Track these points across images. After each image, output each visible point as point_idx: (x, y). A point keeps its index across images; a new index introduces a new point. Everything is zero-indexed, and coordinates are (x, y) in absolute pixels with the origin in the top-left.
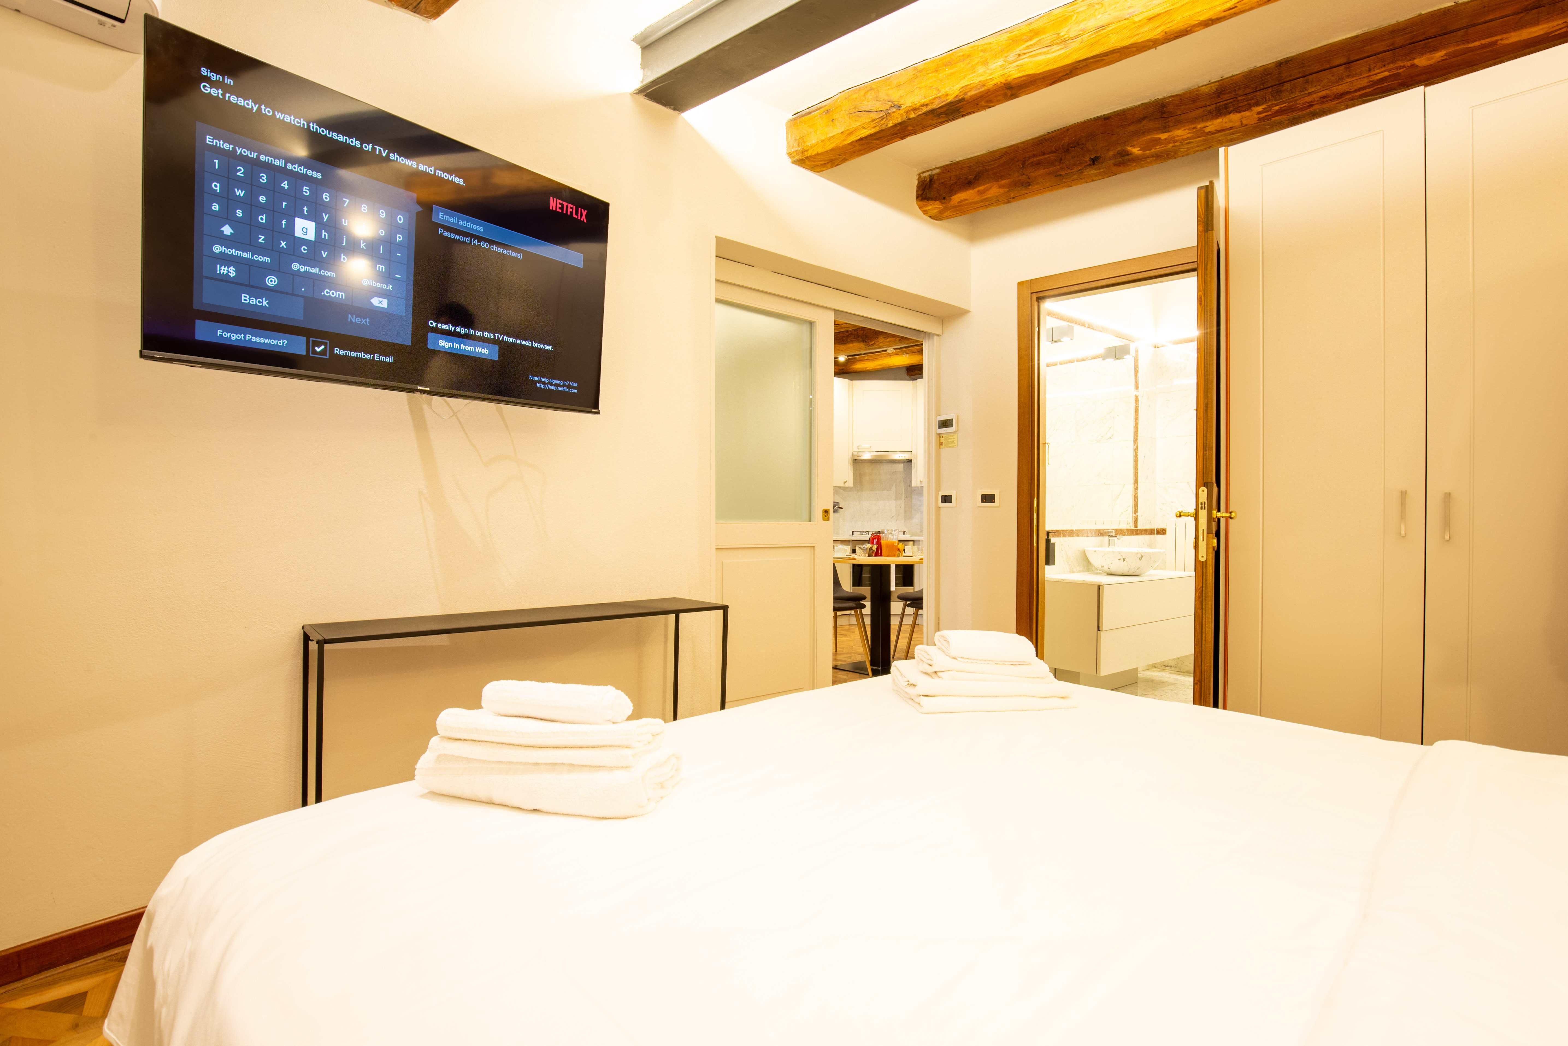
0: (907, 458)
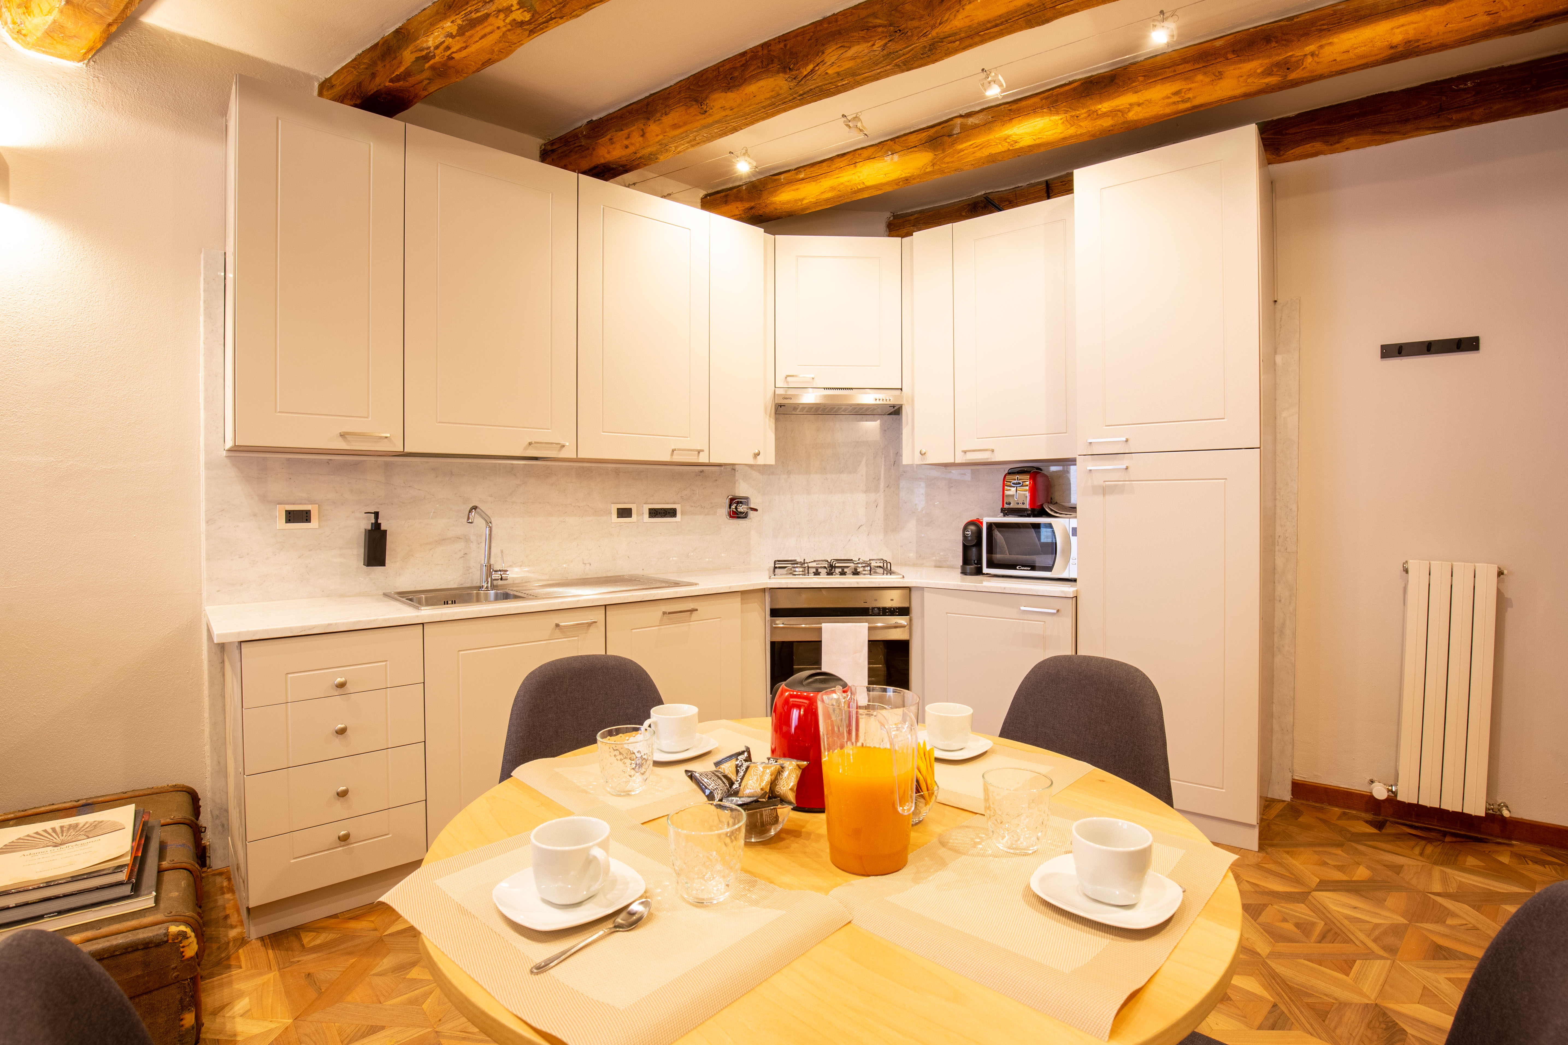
0: (892, 402)
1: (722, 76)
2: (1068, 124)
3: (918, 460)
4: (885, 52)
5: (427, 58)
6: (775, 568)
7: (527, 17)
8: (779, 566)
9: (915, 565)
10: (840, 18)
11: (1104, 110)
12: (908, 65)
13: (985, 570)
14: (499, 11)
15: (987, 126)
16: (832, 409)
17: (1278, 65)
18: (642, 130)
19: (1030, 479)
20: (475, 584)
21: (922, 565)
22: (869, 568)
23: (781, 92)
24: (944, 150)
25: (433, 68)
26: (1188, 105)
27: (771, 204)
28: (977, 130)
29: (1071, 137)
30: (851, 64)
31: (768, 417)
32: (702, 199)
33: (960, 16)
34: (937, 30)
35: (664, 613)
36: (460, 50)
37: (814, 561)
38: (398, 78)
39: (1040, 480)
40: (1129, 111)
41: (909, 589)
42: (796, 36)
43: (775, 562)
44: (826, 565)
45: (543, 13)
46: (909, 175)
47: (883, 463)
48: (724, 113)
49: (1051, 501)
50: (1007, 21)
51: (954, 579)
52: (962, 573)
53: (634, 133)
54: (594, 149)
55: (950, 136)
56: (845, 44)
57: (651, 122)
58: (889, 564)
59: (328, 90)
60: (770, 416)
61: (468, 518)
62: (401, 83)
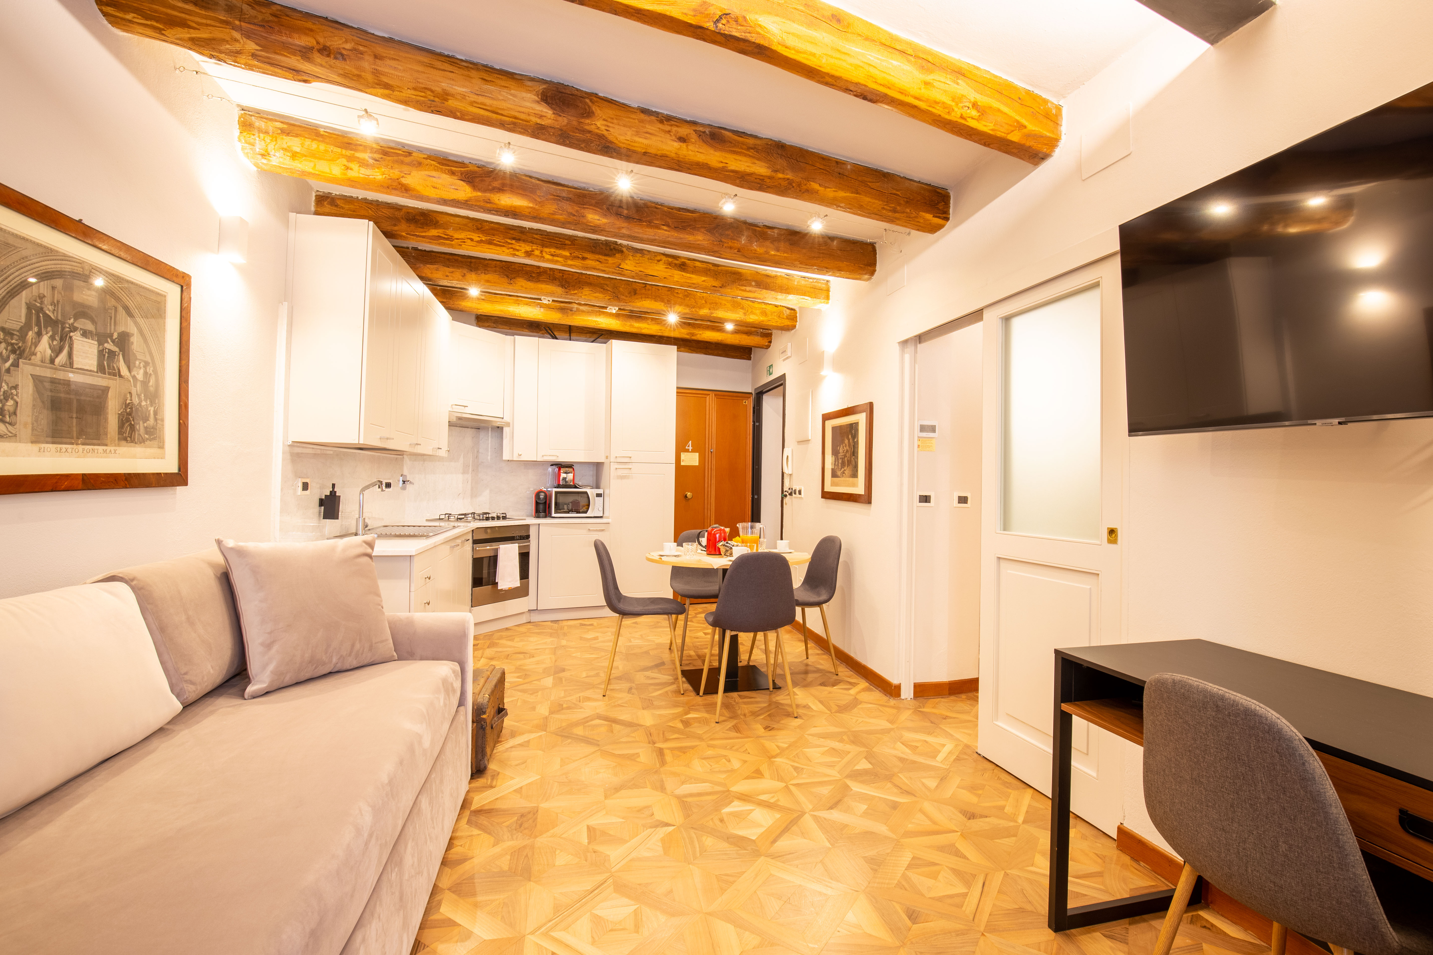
3: (515, 458)
13: (553, 515)
17: (691, 333)
24: (568, 316)
55: (571, 311)
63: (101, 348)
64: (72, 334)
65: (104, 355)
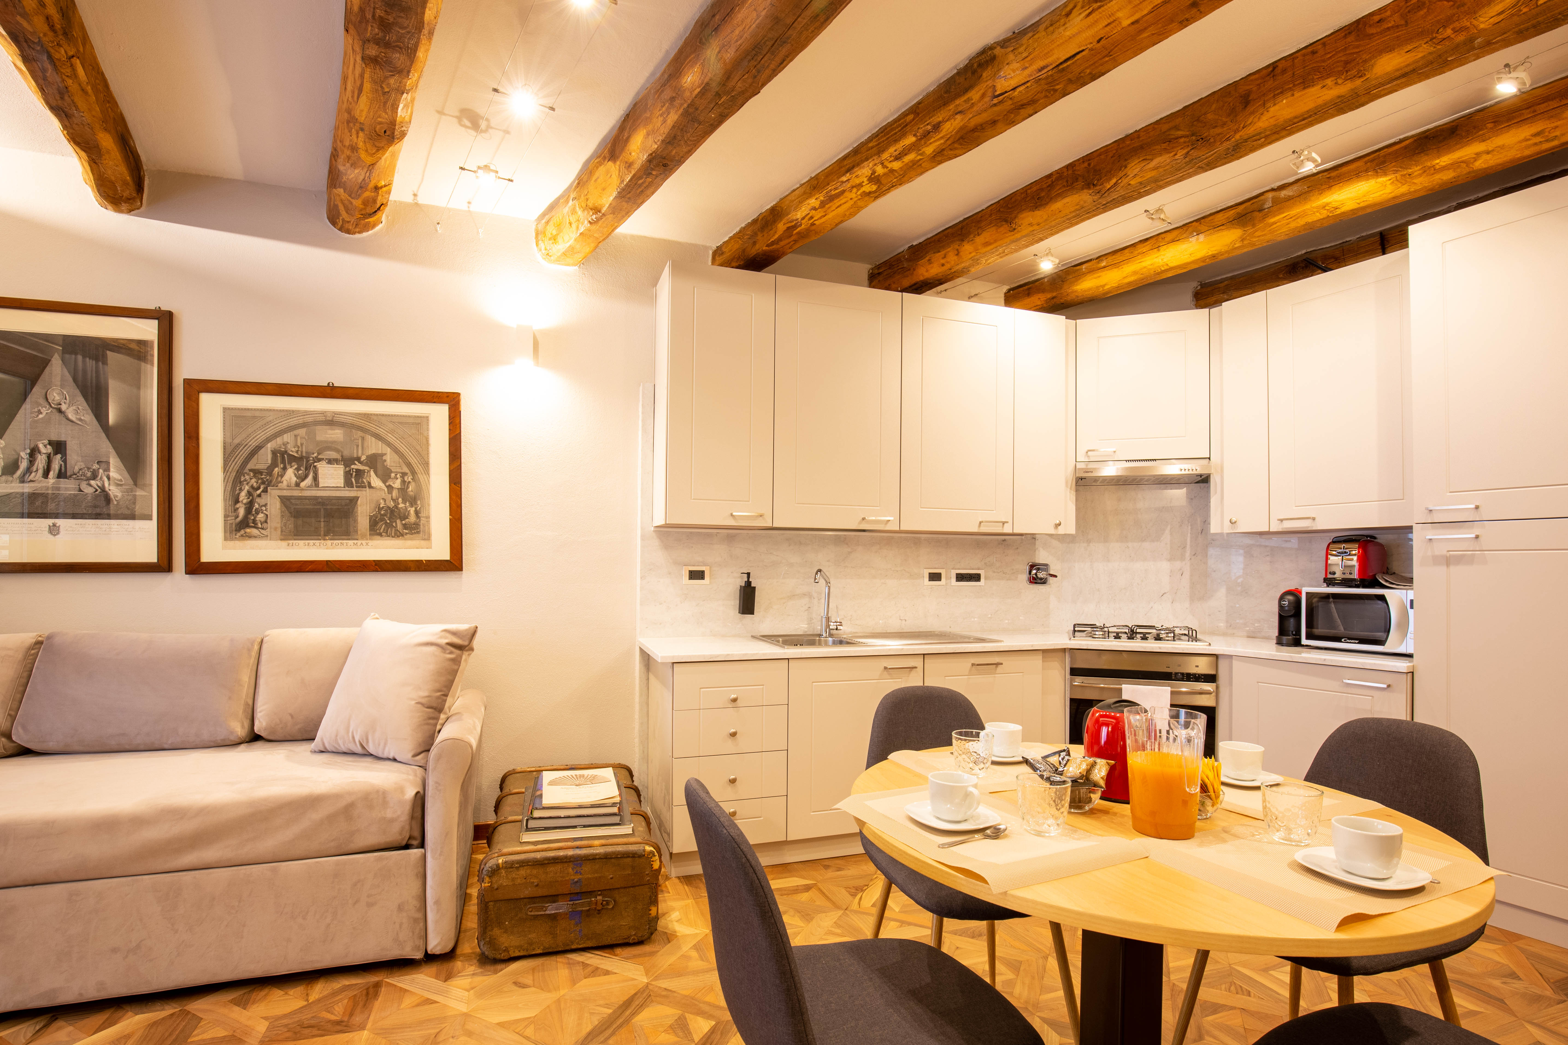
0: (1199, 472)
1: (1029, 198)
2: (1398, 183)
3: (1227, 529)
4: (1187, 159)
5: (795, 227)
6: (1075, 631)
7: (874, 188)
8: (1077, 630)
9: (1224, 634)
10: (1142, 134)
11: (1444, 164)
12: (1211, 165)
13: (1304, 641)
14: (853, 187)
15: (1303, 196)
16: (1134, 480)
18: (957, 250)
19: (1359, 548)
20: (816, 633)
21: (1233, 635)
22: (1172, 635)
23: (1085, 205)
24: (1254, 225)
25: (799, 233)
26: (1555, 143)
27: (1072, 292)
28: (1292, 201)
29: (1403, 195)
30: (1153, 174)
31: (1069, 489)
32: (1005, 294)
33: (1264, 118)
34: (1240, 133)
35: (973, 665)
36: (820, 218)
37: (1114, 626)
38: (773, 243)
39: (1371, 549)
40: (1475, 161)
41: (1216, 656)
42: (1100, 155)
43: (1074, 626)
44: (1127, 631)
45: (887, 184)
46: (1216, 252)
47: (1189, 531)
48: (1031, 229)
49: (1387, 571)
50: (1315, 114)
51: (1269, 649)
52: (1277, 643)
53: (950, 254)
54: (914, 270)
55: (1260, 210)
56: (1148, 157)
57: (965, 243)
58: (1194, 632)
59: (719, 256)
60: (1071, 489)
61: (815, 579)
62: (774, 246)
63: (347, 469)
64: (315, 464)
65: (352, 474)
